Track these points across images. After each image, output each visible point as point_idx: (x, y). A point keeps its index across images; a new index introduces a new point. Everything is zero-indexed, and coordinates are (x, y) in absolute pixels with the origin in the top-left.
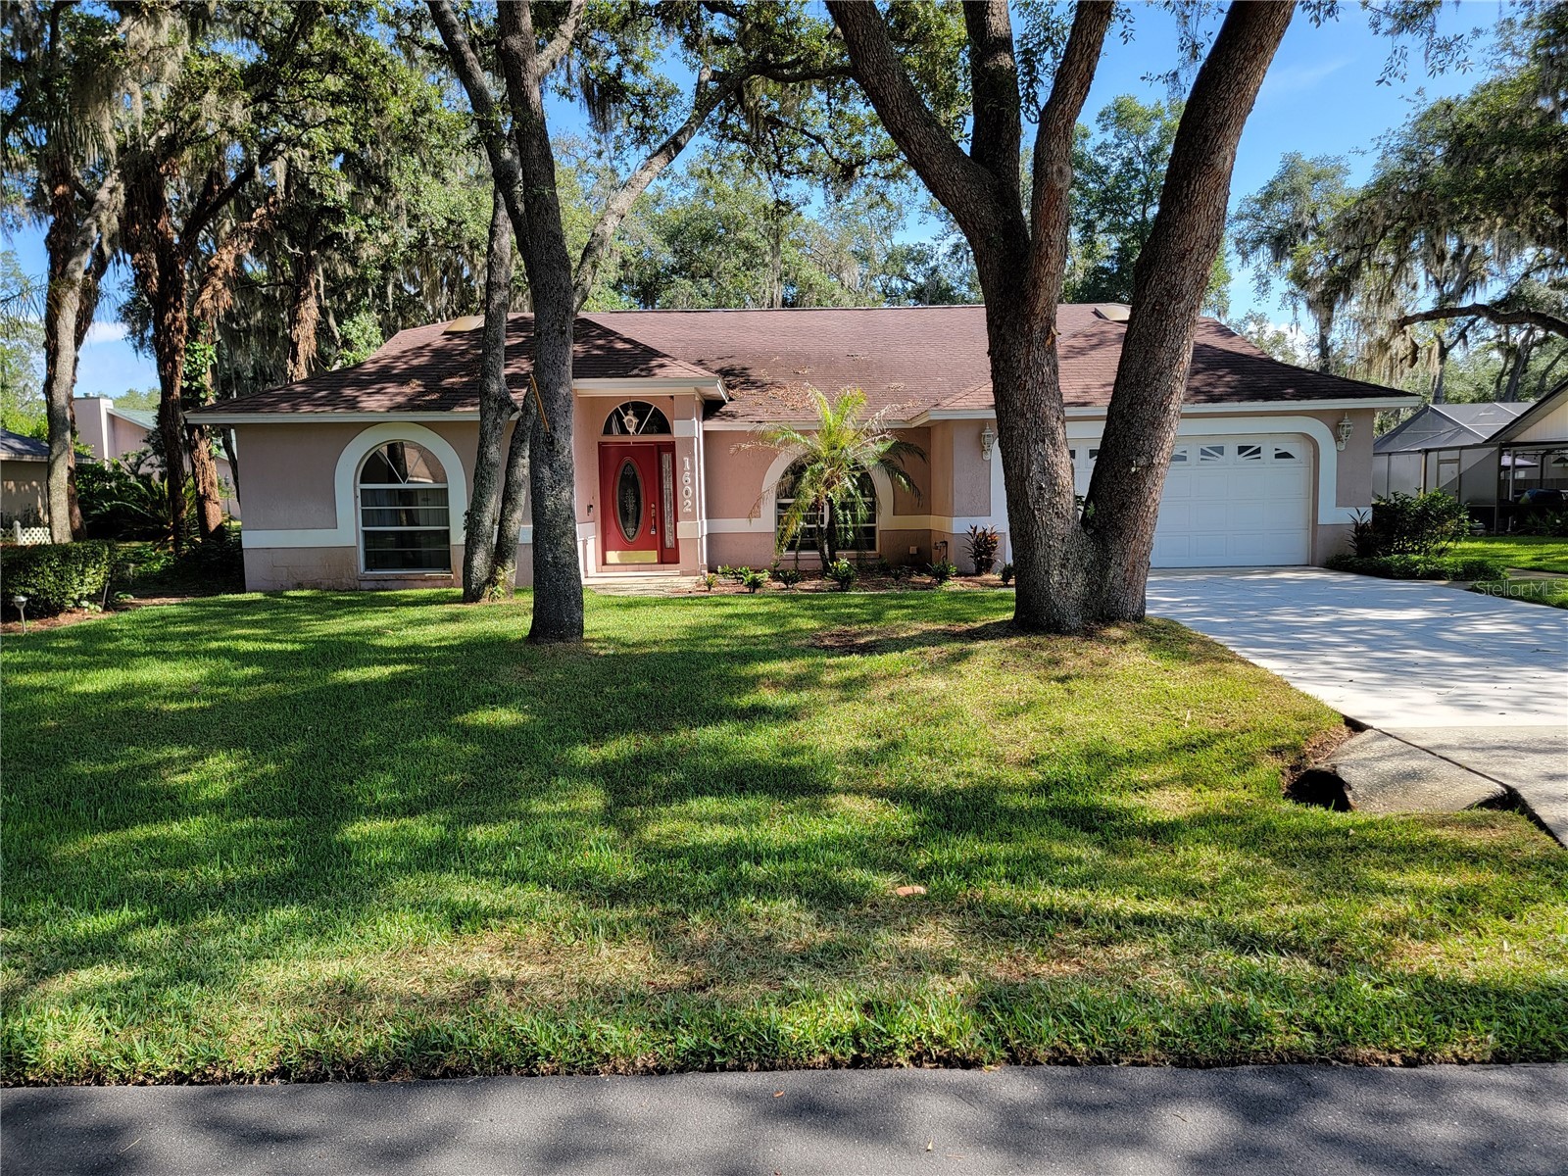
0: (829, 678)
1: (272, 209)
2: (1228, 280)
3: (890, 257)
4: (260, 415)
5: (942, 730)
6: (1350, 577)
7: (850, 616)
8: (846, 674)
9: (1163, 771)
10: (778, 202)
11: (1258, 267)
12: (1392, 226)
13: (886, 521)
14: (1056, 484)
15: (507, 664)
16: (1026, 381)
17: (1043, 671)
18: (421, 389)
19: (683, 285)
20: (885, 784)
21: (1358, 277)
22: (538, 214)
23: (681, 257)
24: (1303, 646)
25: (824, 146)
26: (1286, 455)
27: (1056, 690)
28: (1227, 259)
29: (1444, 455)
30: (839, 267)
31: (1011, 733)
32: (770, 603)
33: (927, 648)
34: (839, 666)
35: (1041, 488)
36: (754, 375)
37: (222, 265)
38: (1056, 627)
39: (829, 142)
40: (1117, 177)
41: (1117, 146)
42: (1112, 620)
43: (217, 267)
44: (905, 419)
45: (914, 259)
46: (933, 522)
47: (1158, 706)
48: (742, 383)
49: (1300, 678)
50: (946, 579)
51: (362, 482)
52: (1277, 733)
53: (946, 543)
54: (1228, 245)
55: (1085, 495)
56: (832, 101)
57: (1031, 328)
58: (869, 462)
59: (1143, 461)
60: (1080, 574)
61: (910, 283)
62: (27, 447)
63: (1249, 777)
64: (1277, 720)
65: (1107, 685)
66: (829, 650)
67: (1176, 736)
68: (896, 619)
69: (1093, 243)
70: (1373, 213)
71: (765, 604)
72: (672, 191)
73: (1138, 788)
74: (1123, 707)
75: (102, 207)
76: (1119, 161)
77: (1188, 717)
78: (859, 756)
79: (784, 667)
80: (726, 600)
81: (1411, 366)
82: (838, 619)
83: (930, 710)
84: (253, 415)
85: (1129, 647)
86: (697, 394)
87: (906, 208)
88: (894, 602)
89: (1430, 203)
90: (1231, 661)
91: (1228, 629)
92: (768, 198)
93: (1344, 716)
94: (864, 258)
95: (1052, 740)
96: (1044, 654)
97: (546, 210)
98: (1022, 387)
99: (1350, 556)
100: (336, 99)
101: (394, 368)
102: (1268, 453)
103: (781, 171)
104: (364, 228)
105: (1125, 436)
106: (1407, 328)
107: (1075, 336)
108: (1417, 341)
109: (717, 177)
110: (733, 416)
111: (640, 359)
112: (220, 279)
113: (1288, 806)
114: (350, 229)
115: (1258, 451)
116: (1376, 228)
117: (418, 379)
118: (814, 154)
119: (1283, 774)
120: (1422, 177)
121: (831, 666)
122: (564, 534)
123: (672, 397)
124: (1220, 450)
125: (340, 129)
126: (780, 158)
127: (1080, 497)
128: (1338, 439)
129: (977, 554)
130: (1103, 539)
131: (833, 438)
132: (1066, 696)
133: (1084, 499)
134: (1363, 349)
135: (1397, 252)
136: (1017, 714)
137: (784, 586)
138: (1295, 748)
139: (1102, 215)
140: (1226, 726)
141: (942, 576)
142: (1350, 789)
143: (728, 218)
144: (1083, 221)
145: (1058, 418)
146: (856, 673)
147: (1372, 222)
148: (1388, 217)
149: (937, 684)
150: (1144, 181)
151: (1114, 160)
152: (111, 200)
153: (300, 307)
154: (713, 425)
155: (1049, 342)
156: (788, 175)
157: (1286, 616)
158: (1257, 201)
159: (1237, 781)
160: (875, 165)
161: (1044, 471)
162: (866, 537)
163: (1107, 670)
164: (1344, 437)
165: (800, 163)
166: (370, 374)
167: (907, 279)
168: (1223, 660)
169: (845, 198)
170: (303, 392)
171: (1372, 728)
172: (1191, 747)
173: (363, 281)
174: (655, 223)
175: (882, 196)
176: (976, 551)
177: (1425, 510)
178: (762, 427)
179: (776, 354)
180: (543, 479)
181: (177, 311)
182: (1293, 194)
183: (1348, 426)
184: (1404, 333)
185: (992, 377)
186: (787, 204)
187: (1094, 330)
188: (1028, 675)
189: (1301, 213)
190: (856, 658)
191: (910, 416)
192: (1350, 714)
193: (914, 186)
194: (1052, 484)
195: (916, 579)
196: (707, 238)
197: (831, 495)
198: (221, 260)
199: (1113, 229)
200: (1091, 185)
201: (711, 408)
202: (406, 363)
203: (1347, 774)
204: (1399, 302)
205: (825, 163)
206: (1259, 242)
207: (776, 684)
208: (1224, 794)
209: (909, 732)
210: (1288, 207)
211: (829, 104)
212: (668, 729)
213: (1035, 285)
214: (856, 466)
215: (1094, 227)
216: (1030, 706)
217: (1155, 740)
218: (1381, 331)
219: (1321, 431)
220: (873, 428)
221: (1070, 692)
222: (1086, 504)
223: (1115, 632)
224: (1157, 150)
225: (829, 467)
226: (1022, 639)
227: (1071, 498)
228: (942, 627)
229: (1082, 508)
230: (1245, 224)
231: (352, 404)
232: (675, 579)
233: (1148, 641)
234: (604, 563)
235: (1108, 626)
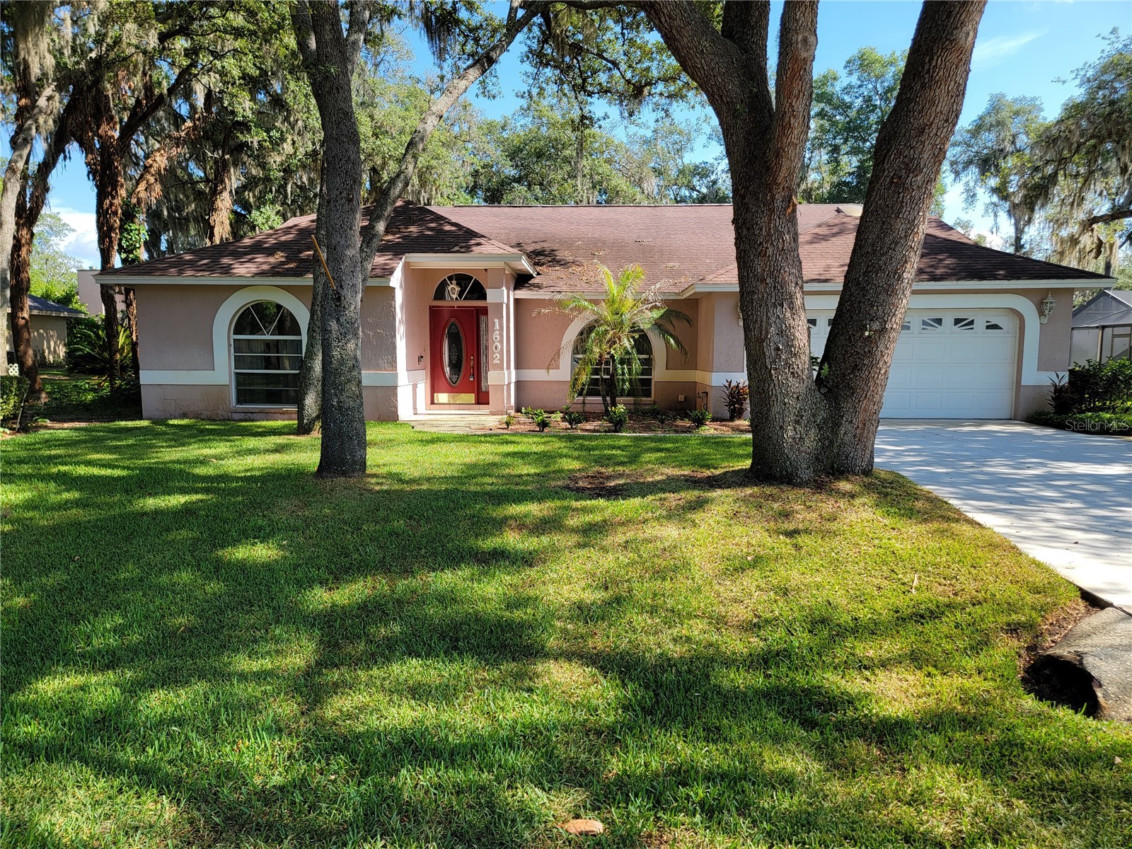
0: (573, 521)
1: (197, 122)
2: (944, 192)
3: (681, 172)
4: (152, 278)
5: (668, 584)
6: (1050, 431)
7: (609, 458)
8: (588, 518)
9: (891, 647)
10: (583, 117)
11: (967, 184)
12: (1085, 143)
13: (660, 373)
14: (792, 346)
15: (287, 497)
16: (767, 248)
17: (772, 523)
18: (283, 259)
19: (521, 189)
20: (600, 646)
21: (1055, 184)
22: (329, 93)
23: (521, 170)
24: (1021, 500)
25: (619, 69)
26: (995, 327)
27: (783, 545)
28: (944, 175)
29: (1118, 331)
30: (640, 179)
31: (736, 591)
32: (549, 442)
33: (667, 495)
34: (584, 510)
35: (778, 349)
36: (560, 255)
37: (155, 165)
38: (787, 479)
39: (623, 67)
40: (858, 111)
41: (860, 86)
42: (842, 473)
43: (151, 166)
44: (677, 291)
45: (699, 174)
46: (697, 376)
47: (884, 568)
48: (549, 262)
49: (1025, 538)
50: (703, 424)
51: (235, 333)
52: (1011, 608)
53: (707, 393)
54: (946, 166)
55: (821, 357)
56: (625, 31)
57: (773, 197)
58: (645, 326)
59: (876, 326)
60: (813, 430)
61: (695, 193)
62: (36, 304)
63: (982, 661)
64: (1009, 592)
65: (835, 542)
66: (580, 493)
67: (902, 602)
68: (649, 462)
69: (837, 162)
70: (1070, 132)
71: (544, 443)
72: (515, 120)
73: (864, 666)
74: (850, 567)
75: (41, 111)
76: (861, 99)
77: (916, 583)
78: (583, 612)
79: (533, 509)
80: (513, 439)
81: (1096, 258)
82: (600, 461)
83: (660, 561)
84: (147, 277)
85: (857, 501)
86: (507, 268)
87: (694, 134)
88: (653, 445)
89: (1119, 124)
90: (957, 521)
91: (947, 480)
92: (575, 114)
93: (1081, 589)
94: (659, 173)
95: (776, 601)
96: (776, 506)
97: (337, 89)
98: (762, 254)
99: (1049, 413)
100: (238, 33)
101: (265, 243)
102: (980, 324)
103: (585, 91)
104: (266, 138)
105: (860, 302)
106: (1095, 226)
107: (820, 226)
108: (1101, 238)
109: (535, 98)
110: (539, 287)
111: (463, 239)
112: (152, 175)
113: (1029, 702)
114: (255, 138)
115: (972, 322)
116: (1072, 144)
117: (282, 252)
118: (611, 77)
119: (1020, 656)
120: (1112, 103)
121: (576, 510)
122: (349, 381)
123: (486, 270)
124: (939, 321)
125: (244, 59)
126: (584, 80)
127: (816, 358)
128: (1041, 313)
129: (731, 403)
130: (836, 398)
131: (616, 305)
132: (793, 552)
133: (819, 361)
134: (1056, 244)
135: (1089, 164)
136: (743, 570)
137: (570, 426)
138: (1030, 626)
139: (846, 141)
140: (956, 594)
141: (700, 422)
142: (1100, 686)
143: (556, 140)
144: (831, 145)
145: (797, 284)
146: (597, 518)
147: (1068, 139)
148: (1082, 136)
149: (671, 532)
150: (880, 114)
151: (857, 98)
152: (48, 106)
153: (216, 199)
154: (523, 294)
155: (790, 210)
156: (590, 94)
157: (999, 467)
158: (969, 131)
159: (970, 663)
160: (660, 87)
161: (781, 333)
162: (643, 386)
163: (834, 526)
164: (1047, 312)
165: (600, 84)
166: (245, 247)
167: (693, 189)
168: (948, 519)
169: (636, 113)
170: (190, 261)
171: (1111, 605)
172: (919, 617)
173: (267, 180)
174: (501, 142)
175: (666, 111)
176: (731, 401)
177: (1115, 375)
178: (559, 297)
179: (579, 239)
180: (330, 332)
181: (113, 198)
182: (998, 126)
183: (1051, 303)
184: (1092, 230)
185: (736, 244)
186: (591, 119)
187: (836, 221)
188: (758, 527)
189: (1003, 141)
190: (601, 502)
191: (682, 289)
192: (1087, 585)
193: (692, 104)
194: (789, 345)
195: (679, 423)
196: (539, 155)
197: (613, 352)
198: (155, 160)
199: (855, 151)
200: (838, 117)
201: (522, 280)
202: (276, 239)
203: (1094, 666)
204: (1087, 206)
205: (621, 86)
206: (969, 163)
207: (521, 527)
208: (958, 681)
209: (635, 585)
210: (992, 136)
211: (623, 34)
212: (408, 572)
213: (778, 156)
214: (634, 328)
215: (839, 150)
216: (757, 561)
217: (882, 606)
218: (1073, 229)
219: (1026, 307)
220: (650, 298)
221: (797, 547)
222: (821, 365)
223: (845, 486)
224: (890, 90)
225: (613, 329)
226: (756, 489)
227: (807, 359)
228: (686, 473)
229: (817, 368)
230: (958, 149)
231: (227, 270)
232: (483, 418)
233: (875, 496)
234: (433, 403)
235: (838, 479)
